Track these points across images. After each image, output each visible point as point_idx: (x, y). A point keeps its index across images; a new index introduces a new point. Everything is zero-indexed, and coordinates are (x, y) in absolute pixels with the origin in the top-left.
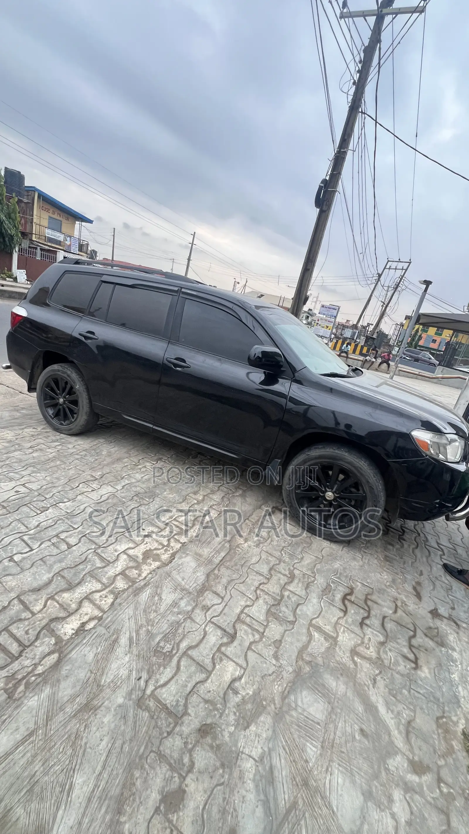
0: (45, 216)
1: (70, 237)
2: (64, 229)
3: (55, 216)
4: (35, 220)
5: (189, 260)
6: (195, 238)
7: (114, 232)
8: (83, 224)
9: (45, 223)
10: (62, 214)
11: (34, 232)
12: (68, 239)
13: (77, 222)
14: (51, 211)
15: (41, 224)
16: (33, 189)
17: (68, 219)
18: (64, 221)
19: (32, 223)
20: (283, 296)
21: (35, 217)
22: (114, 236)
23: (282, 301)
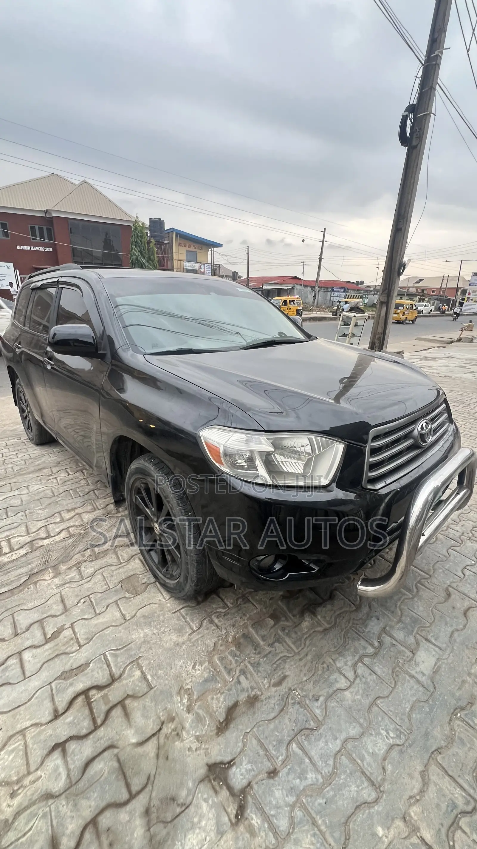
0: (183, 250)
1: (204, 264)
2: (199, 259)
3: (192, 249)
4: (175, 257)
5: (320, 259)
6: (326, 234)
7: (248, 250)
8: (215, 249)
9: (183, 257)
10: (196, 245)
11: (175, 268)
12: (202, 266)
13: (210, 250)
14: (187, 246)
15: (180, 259)
16: (172, 230)
17: (201, 249)
18: (198, 251)
19: (172, 260)
20: (446, 275)
21: (174, 254)
22: (248, 254)
23: (445, 282)
